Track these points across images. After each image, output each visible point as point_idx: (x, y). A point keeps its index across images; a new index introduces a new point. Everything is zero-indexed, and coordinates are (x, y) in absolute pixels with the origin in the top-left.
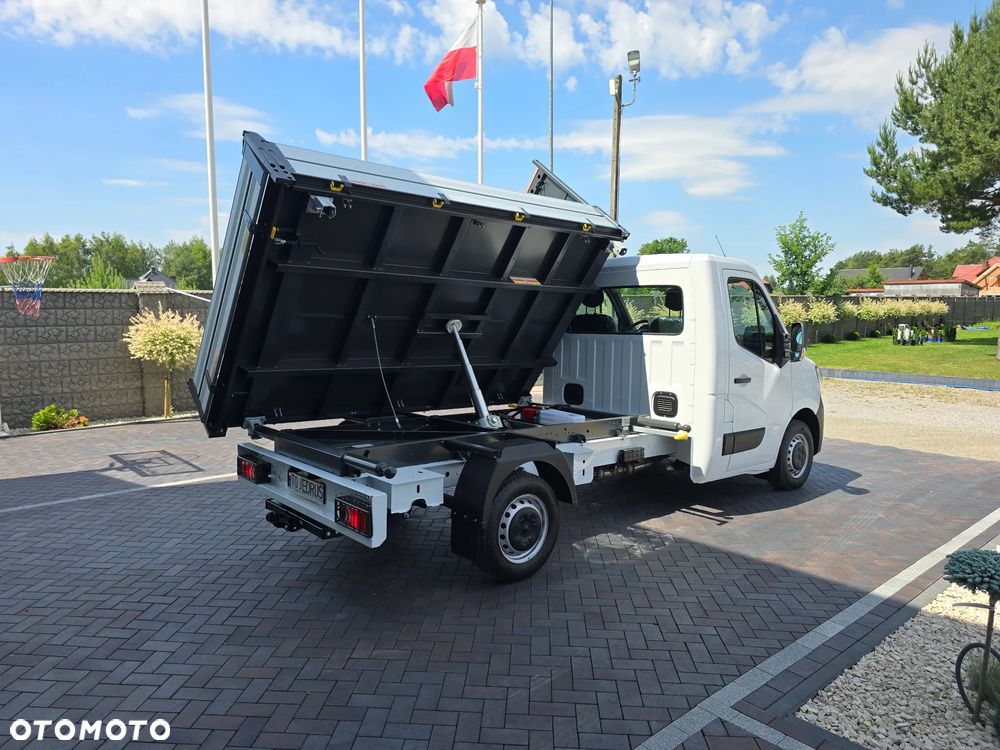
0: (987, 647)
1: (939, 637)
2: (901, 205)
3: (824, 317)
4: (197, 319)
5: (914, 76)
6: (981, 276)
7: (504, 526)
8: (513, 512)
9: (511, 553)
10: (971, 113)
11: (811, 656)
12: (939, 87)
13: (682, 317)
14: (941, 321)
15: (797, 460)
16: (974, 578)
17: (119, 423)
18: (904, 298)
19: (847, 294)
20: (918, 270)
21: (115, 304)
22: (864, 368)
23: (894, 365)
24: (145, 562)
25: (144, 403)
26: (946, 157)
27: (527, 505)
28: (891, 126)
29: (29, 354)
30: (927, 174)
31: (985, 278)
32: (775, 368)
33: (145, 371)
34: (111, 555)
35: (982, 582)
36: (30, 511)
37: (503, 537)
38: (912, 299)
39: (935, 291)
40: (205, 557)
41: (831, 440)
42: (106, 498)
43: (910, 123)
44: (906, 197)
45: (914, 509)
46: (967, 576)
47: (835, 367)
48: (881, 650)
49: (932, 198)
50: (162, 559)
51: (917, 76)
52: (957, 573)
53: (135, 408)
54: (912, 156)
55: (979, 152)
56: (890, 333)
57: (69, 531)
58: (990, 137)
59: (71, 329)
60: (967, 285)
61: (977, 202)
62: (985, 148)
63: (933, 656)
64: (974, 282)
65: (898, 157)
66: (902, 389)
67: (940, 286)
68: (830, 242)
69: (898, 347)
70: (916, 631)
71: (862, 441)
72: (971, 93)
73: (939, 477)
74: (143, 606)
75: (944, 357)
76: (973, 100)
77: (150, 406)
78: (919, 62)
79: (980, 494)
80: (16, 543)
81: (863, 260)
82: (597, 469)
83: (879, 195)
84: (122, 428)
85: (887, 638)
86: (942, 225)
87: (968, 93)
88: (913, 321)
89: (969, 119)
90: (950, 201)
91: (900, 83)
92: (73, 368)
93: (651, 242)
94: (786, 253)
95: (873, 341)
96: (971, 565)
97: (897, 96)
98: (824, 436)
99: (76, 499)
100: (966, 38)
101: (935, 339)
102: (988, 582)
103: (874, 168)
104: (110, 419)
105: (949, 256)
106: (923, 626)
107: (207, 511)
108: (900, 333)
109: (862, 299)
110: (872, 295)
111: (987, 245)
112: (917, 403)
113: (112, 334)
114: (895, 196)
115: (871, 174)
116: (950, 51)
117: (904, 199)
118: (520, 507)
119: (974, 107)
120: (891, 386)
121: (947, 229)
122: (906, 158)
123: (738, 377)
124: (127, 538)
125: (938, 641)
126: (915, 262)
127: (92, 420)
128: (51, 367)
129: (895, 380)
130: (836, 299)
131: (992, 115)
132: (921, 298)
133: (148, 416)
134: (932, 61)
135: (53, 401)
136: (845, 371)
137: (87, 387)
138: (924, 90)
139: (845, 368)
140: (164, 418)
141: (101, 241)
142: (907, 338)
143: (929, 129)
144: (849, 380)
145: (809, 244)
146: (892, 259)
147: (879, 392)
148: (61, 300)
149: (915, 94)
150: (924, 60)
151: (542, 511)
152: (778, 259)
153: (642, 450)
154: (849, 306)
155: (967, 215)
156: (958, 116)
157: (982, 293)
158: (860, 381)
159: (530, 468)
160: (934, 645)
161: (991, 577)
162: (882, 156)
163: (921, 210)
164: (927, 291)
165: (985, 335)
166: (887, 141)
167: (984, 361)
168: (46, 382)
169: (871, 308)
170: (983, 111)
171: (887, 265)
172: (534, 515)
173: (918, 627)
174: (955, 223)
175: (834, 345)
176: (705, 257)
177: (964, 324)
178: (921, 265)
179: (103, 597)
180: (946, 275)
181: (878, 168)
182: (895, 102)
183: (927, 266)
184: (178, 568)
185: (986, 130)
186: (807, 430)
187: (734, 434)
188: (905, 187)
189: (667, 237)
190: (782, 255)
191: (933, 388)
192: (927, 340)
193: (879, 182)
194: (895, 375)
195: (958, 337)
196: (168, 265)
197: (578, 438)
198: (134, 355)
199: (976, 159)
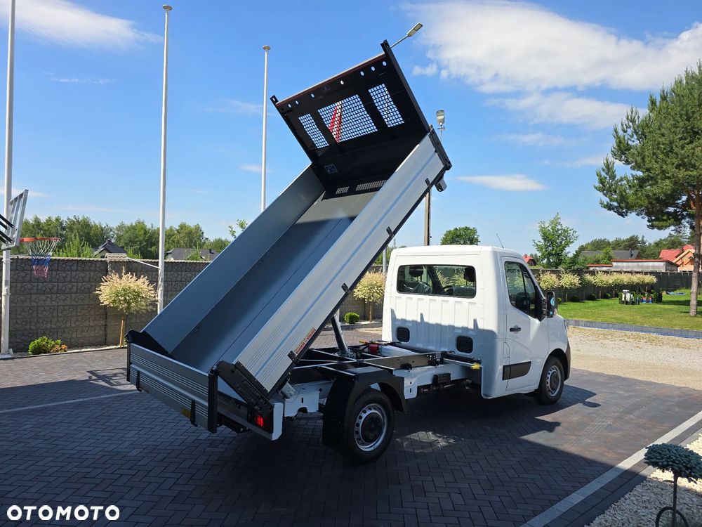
0: (673, 509)
1: (647, 505)
2: (620, 210)
3: (571, 284)
4: (147, 279)
5: (625, 127)
6: (679, 258)
7: (358, 425)
8: (364, 416)
9: (363, 444)
10: (662, 153)
11: (563, 516)
12: (642, 134)
13: (475, 286)
14: (652, 288)
15: (553, 384)
16: (662, 462)
17: (89, 350)
18: (625, 272)
19: (588, 268)
20: (635, 252)
21: (92, 269)
22: (600, 320)
23: (620, 318)
24: (113, 446)
25: (106, 336)
26: (648, 180)
27: (373, 411)
28: (611, 159)
29: (31, 301)
30: (637, 190)
31: (681, 258)
32: (537, 321)
33: (108, 314)
34: (91, 441)
35: (668, 465)
36: (33, 410)
37: (357, 433)
38: (631, 272)
39: (648, 267)
40: (155, 443)
41: (576, 370)
42: (84, 402)
43: (623, 157)
44: (623, 205)
45: (632, 419)
46: (658, 461)
47: (580, 319)
48: (608, 513)
49: (641, 206)
50: (126, 444)
51: (627, 127)
52: (652, 459)
53: (100, 339)
54: (626, 178)
55: (669, 178)
56: (617, 296)
57: (61, 424)
58: (676, 168)
59: (60, 285)
60: (669, 263)
61: (671, 209)
62: (673, 175)
63: (643, 518)
64: (674, 262)
65: (616, 179)
66: (626, 335)
67: (651, 264)
68: (575, 235)
69: (624, 305)
70: (632, 501)
71: (598, 371)
72: (662, 140)
73: (650, 397)
74: (116, 477)
75: (655, 314)
76: (663, 144)
77: (110, 338)
78: (628, 119)
79: (677, 410)
80: (25, 432)
81: (598, 245)
82: (419, 388)
83: (605, 203)
84: (91, 354)
85: (613, 505)
86: (649, 224)
87: (660, 140)
88: (633, 288)
89: (661, 156)
90: (653, 208)
91: (616, 131)
92: (60, 311)
93: (452, 229)
94: (545, 240)
95: (606, 301)
96: (661, 454)
97: (614, 139)
98: (571, 367)
99: (64, 403)
100: (658, 104)
101: (648, 301)
102: (672, 465)
103: (601, 186)
104: (82, 347)
105: (656, 243)
106: (637, 498)
107: (154, 412)
108: (623, 296)
109: (597, 272)
110: (605, 269)
111: (681, 237)
112: (635, 345)
113: (88, 289)
114: (616, 204)
115: (599, 189)
116: (648, 111)
117: (622, 207)
118: (369, 412)
119: (665, 149)
120: (618, 333)
121: (652, 227)
122: (622, 179)
123: (512, 327)
124: (100, 430)
125: (647, 508)
126: (633, 248)
127: (70, 348)
128: (45, 310)
129: (621, 329)
130: (579, 272)
131: (677, 154)
132: (637, 273)
133: (108, 345)
134: (636, 118)
135: (44, 334)
136: (587, 322)
137: (68, 324)
138: (632, 136)
139: (587, 320)
140: (119, 346)
141: (74, 221)
142: (629, 300)
143: (636, 162)
144: (590, 328)
145: (561, 234)
146: (618, 244)
147: (610, 337)
148: (56, 265)
149: (626, 138)
150: (631, 117)
151: (383, 415)
152: (539, 244)
153: (449, 375)
154: (588, 277)
155: (665, 218)
156: (654, 154)
157: (679, 269)
158: (596, 329)
159: (376, 386)
160: (644, 510)
161: (673, 462)
162: (606, 178)
163: (634, 214)
164: (642, 267)
165: (683, 299)
166: (609, 168)
167: (682, 317)
168: (40, 321)
169: (602, 278)
170: (670, 151)
171: (614, 249)
172: (378, 418)
173: (633, 498)
174: (657, 223)
175: (578, 304)
176: (489, 249)
177: (668, 291)
178: (637, 249)
179: (89, 470)
180: (654, 256)
181: (604, 186)
182: (612, 143)
183: (642, 250)
184: (138, 451)
185: (673, 164)
186: (559, 363)
187: (510, 366)
188: (623, 199)
189: (463, 226)
190: (542, 241)
191: (647, 335)
192: (642, 301)
193: (604, 194)
194: (621, 325)
195: (663, 299)
196: (119, 238)
197: (407, 367)
198: (103, 303)
199: (667, 182)
